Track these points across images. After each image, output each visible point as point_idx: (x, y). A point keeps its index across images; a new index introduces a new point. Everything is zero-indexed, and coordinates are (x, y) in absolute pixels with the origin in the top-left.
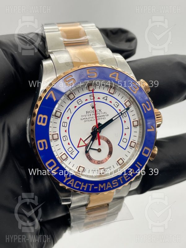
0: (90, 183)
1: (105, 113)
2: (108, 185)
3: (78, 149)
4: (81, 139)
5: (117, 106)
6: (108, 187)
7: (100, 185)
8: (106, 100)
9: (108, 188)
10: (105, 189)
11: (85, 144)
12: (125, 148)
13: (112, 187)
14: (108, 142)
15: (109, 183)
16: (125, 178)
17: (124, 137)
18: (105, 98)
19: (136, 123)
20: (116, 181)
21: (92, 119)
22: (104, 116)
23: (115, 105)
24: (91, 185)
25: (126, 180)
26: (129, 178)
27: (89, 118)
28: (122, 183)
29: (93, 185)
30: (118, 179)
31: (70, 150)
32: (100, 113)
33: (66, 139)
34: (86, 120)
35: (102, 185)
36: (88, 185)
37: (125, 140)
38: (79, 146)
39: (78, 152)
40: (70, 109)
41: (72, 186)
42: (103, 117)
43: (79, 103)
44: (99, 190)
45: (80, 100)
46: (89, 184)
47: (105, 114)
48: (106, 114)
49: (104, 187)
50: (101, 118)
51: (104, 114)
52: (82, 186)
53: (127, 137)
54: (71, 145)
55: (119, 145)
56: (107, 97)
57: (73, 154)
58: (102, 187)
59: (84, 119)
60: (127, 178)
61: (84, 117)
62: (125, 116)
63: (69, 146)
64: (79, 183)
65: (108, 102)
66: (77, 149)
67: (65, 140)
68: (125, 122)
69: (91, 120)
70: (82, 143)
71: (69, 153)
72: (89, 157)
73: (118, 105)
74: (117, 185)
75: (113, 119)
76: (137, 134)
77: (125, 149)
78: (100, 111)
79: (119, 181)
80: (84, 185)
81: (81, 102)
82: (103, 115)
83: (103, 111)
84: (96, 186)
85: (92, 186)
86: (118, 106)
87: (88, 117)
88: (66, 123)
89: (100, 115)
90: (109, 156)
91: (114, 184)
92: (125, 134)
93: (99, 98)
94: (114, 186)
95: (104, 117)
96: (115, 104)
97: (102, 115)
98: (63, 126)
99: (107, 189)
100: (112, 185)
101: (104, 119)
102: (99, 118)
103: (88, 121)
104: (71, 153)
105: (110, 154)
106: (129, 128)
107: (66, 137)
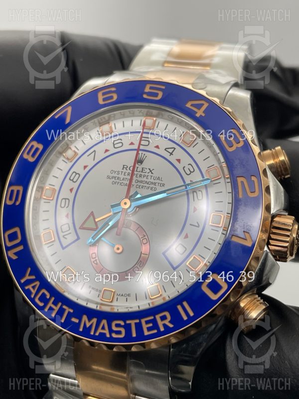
0: (66, 305)
1: (158, 178)
2: (101, 326)
4: (92, 213)
5: (189, 172)
6: (100, 330)
7: (85, 318)
8: (171, 154)
9: (100, 333)
10: (92, 333)
12: (175, 266)
13: (108, 336)
14: (144, 239)
15: (104, 322)
16: (145, 327)
18: (171, 150)
20: (122, 323)
22: (155, 184)
24: (68, 310)
25: (146, 333)
26: (155, 331)
27: (123, 179)
28: (134, 335)
29: (72, 311)
30: (128, 322)
31: (65, 228)
32: (149, 177)
33: (67, 205)
34: (118, 181)
35: (89, 320)
36: (61, 308)
37: (181, 249)
38: (84, 226)
39: (78, 239)
40: (94, 151)
41: (32, 296)
42: (152, 186)
44: (81, 330)
45: (119, 141)
46: (64, 307)
47: (157, 181)
48: (160, 182)
49: (91, 325)
50: (148, 185)
51: (155, 181)
52: (50, 304)
54: (70, 220)
55: (164, 253)
56: (175, 149)
57: (66, 238)
58: (88, 326)
59: (114, 178)
60: (149, 329)
61: (115, 175)
64: (46, 295)
65: (173, 159)
66: (79, 231)
67: (63, 206)
68: (195, 210)
69: (126, 184)
70: (91, 223)
71: (61, 235)
72: (94, 256)
73: (192, 170)
74: (123, 336)
77: (175, 269)
78: (151, 171)
79: (128, 328)
80: (55, 303)
81: (120, 144)
82: (153, 181)
83: (156, 174)
84: (76, 317)
85: (69, 313)
86: (191, 172)
87: (122, 176)
88: (77, 176)
89: (148, 180)
90: (136, 270)
91: (114, 328)
92: (186, 237)
93: (157, 147)
94: (114, 335)
95: (154, 186)
96: (188, 167)
98: (72, 178)
99: (97, 334)
100: (111, 331)
101: (153, 189)
102: (142, 185)
103: (121, 183)
104: (63, 236)
105: (138, 266)
106: (199, 227)
107: (67, 200)
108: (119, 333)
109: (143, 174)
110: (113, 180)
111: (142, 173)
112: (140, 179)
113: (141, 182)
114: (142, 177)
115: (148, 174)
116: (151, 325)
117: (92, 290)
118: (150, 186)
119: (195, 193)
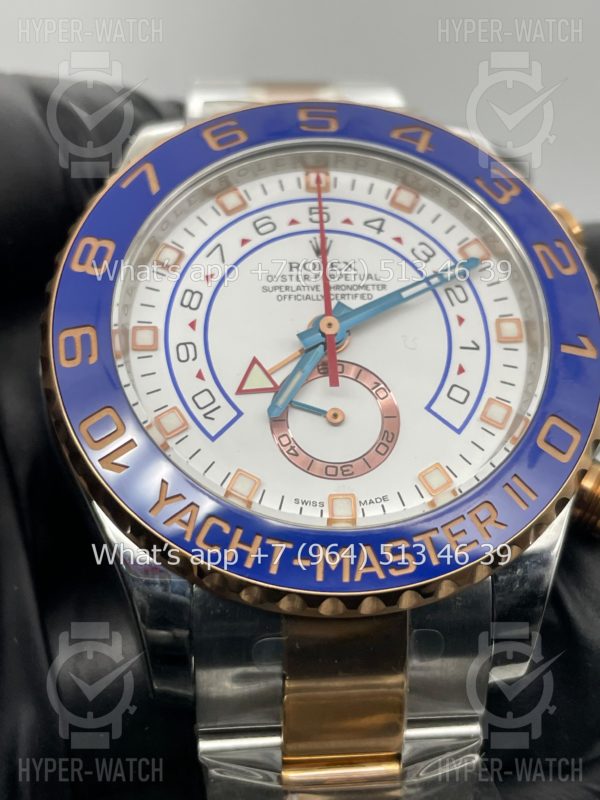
0: (273, 538)
3: (238, 400)
4: (255, 361)
5: (425, 258)
6: (362, 570)
8: (380, 230)
9: (364, 575)
10: (346, 579)
11: (271, 386)
12: (458, 427)
13: (382, 576)
14: (381, 390)
15: (367, 552)
17: (454, 377)
18: (376, 225)
19: (510, 329)
21: (314, 293)
23: (418, 252)
24: (281, 546)
27: (299, 289)
28: (435, 562)
29: (289, 546)
30: (416, 540)
31: (204, 399)
33: (192, 356)
34: (288, 293)
37: (458, 394)
38: (245, 388)
39: (240, 414)
40: (219, 245)
42: (360, 293)
43: (263, 230)
44: (320, 578)
45: (266, 221)
46: (271, 543)
49: (340, 568)
50: (353, 292)
52: (236, 544)
53: (472, 381)
54: (209, 383)
55: (428, 408)
56: (383, 220)
57: (213, 419)
58: (333, 567)
59: (278, 289)
62: (463, 298)
63: (201, 385)
64: (220, 528)
65: (385, 238)
66: (236, 399)
67: (183, 358)
68: (461, 320)
69: (308, 297)
70: (257, 380)
71: (199, 414)
72: (284, 440)
73: (431, 254)
76: (519, 377)
77: (459, 431)
80: (246, 540)
81: (271, 227)
85: (285, 552)
86: (429, 257)
88: (197, 296)
90: (382, 449)
92: (461, 370)
93: (347, 221)
94: (394, 573)
95: (367, 292)
96: (419, 249)
98: (186, 303)
99: (358, 579)
101: (366, 298)
102: (341, 292)
103: (296, 297)
104: (205, 416)
105: (385, 441)
106: (478, 348)
107: (190, 346)
110: (278, 292)
113: (338, 287)
117: (304, 506)
118: (358, 292)
119: (450, 292)
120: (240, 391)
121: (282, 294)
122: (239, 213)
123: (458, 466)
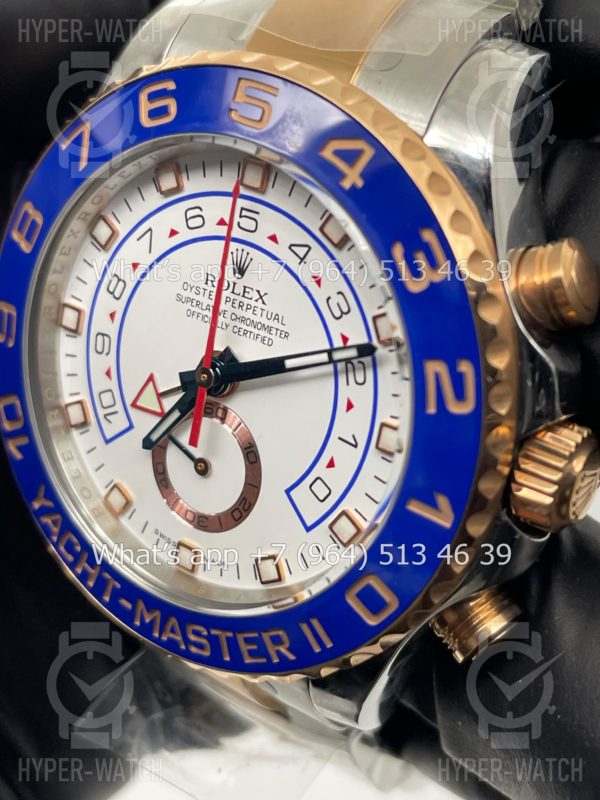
1: (276, 318)
2: (169, 627)
3: (132, 413)
4: (151, 378)
5: (338, 314)
6: (168, 633)
7: (141, 605)
8: (302, 260)
9: (169, 640)
10: (156, 635)
11: (159, 410)
12: (309, 524)
13: (183, 647)
14: (250, 453)
15: (173, 621)
16: (244, 648)
17: (321, 469)
18: (301, 251)
20: (205, 633)
21: (221, 318)
22: (269, 329)
23: (333, 302)
24: (111, 582)
25: (248, 660)
26: (264, 660)
27: (208, 309)
28: (226, 658)
29: (118, 586)
30: (214, 632)
31: (107, 399)
32: (258, 312)
33: (106, 351)
34: (197, 310)
35: (149, 611)
36: (101, 575)
38: (139, 403)
39: (132, 426)
40: (150, 230)
42: (263, 333)
43: (192, 223)
44: (137, 622)
45: (197, 212)
46: (106, 576)
47: (274, 324)
48: (280, 327)
49: (152, 622)
50: (256, 331)
51: (271, 323)
52: (84, 563)
53: (338, 480)
54: (113, 384)
55: (288, 491)
56: (310, 248)
57: (110, 422)
58: (148, 621)
59: (190, 301)
60: (252, 654)
61: (192, 295)
62: (360, 380)
63: (107, 383)
64: (74, 544)
66: (131, 410)
67: (100, 349)
68: (350, 406)
71: (101, 412)
72: (160, 467)
73: (345, 310)
74: (207, 653)
75: (289, 363)
77: (308, 529)
81: (199, 221)
82: (267, 323)
83: (272, 306)
84: (127, 599)
85: (115, 588)
86: (342, 313)
87: (205, 300)
89: (257, 319)
90: (238, 515)
91: (193, 638)
92: (331, 464)
93: (273, 238)
94: (194, 649)
95: (269, 336)
96: (336, 299)
97: (264, 320)
99: (164, 638)
100: (187, 641)
101: (266, 342)
102: (245, 327)
103: (203, 317)
104: (105, 416)
105: (241, 508)
106: (356, 446)
107: (106, 338)
108: (200, 646)
109: (246, 301)
110: (189, 305)
111: (243, 300)
112: (240, 313)
113: (243, 320)
114: (244, 308)
115: (256, 304)
116: (254, 647)
117: (161, 539)
118: (260, 332)
119: (349, 365)
120: (134, 405)
121: (193, 309)
122: (174, 196)
123: (296, 563)
